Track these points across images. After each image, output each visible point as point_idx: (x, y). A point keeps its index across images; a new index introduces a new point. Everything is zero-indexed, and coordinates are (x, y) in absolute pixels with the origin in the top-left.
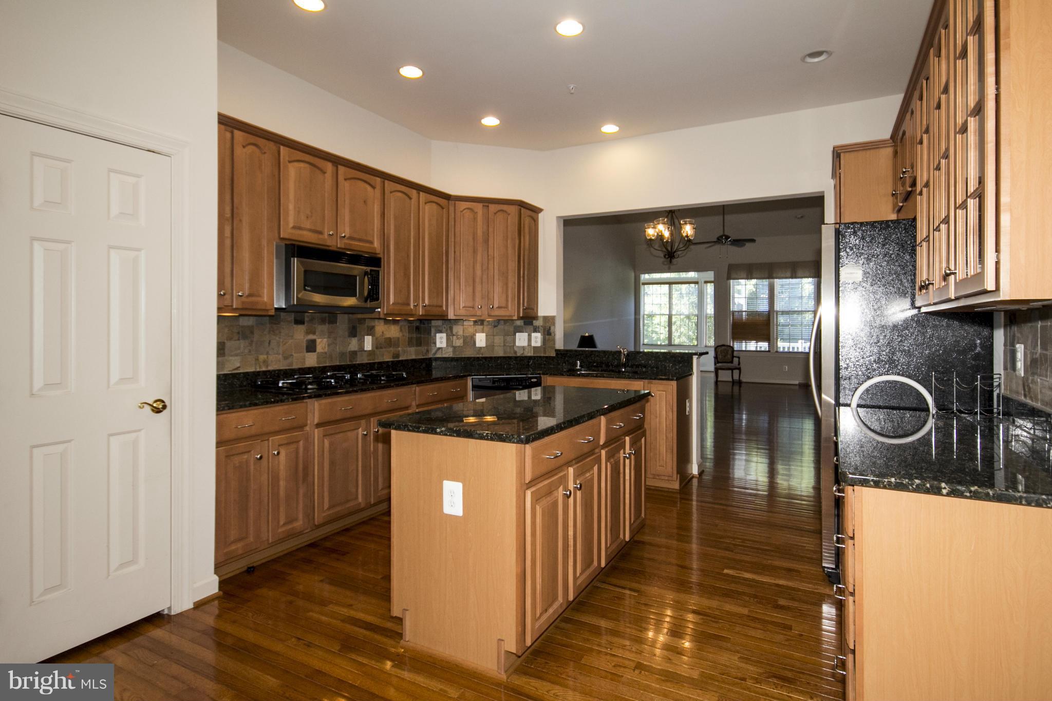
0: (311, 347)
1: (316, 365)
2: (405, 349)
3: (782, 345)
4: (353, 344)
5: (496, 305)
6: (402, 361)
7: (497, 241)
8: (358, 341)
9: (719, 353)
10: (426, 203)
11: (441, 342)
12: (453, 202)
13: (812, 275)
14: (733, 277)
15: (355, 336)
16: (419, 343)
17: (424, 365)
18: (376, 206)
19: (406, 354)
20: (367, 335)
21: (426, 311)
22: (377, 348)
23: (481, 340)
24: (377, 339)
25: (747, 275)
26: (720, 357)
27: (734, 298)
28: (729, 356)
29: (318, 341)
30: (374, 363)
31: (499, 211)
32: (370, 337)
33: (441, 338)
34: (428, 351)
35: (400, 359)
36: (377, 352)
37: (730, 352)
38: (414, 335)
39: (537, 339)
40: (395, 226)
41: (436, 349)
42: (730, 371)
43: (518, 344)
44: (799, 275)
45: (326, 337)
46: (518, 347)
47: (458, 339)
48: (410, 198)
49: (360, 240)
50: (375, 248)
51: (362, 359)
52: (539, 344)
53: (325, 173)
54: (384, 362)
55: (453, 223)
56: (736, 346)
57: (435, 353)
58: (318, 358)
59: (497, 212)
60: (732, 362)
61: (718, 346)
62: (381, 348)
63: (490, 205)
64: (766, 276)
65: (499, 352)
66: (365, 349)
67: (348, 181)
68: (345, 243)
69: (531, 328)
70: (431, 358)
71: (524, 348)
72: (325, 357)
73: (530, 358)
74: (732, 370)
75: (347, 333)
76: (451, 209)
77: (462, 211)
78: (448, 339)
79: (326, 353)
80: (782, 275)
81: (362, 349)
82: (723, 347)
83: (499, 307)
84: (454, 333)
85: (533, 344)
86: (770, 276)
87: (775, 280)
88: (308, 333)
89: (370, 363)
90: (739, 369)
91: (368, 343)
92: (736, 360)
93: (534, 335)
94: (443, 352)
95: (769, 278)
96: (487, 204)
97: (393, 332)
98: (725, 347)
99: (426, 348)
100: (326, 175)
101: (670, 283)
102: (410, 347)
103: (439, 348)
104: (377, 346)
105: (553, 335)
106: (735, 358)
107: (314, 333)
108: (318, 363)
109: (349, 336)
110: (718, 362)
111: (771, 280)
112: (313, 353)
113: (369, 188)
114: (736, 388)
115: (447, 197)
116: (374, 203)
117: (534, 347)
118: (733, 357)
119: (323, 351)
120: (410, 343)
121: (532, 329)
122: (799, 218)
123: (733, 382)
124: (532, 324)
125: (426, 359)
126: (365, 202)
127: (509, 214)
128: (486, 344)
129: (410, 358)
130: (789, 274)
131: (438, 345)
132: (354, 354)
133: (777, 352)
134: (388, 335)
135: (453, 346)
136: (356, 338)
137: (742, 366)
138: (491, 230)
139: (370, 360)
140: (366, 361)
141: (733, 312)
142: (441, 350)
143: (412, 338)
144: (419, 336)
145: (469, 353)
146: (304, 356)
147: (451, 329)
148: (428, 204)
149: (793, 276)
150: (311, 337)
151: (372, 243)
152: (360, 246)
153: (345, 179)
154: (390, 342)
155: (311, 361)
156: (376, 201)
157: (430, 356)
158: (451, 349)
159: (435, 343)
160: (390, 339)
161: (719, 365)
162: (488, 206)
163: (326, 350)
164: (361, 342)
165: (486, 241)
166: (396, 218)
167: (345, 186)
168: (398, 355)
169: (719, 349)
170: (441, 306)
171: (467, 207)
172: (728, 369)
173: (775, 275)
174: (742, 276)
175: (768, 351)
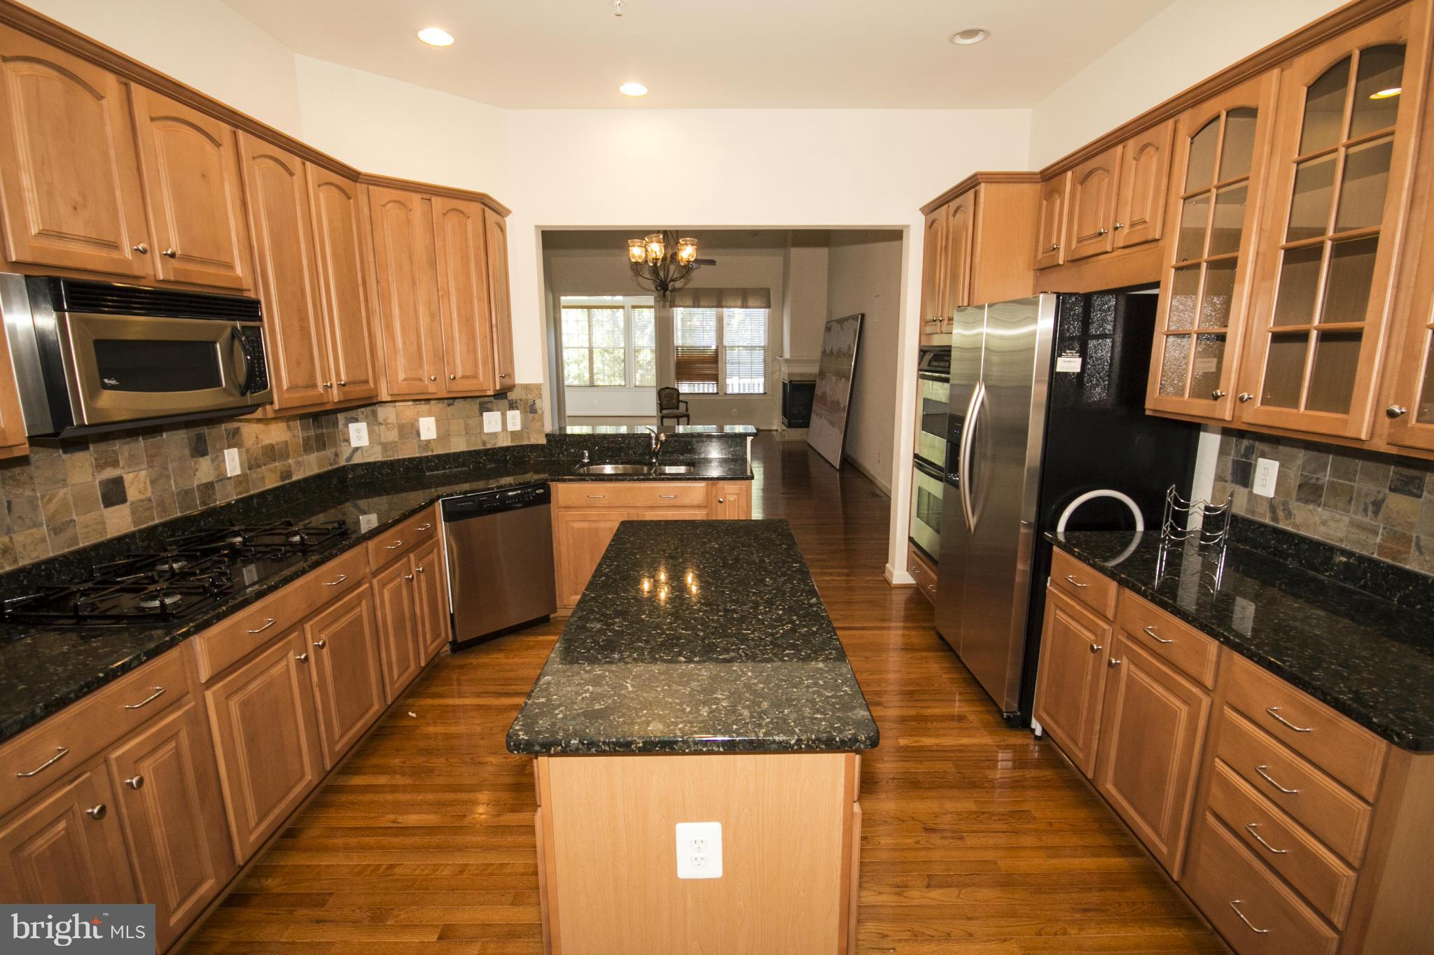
0: (114, 493)
1: (133, 529)
2: (300, 459)
3: (732, 385)
4: (204, 470)
5: (459, 374)
6: (299, 482)
7: (450, 265)
8: (213, 461)
9: (663, 397)
10: (319, 186)
11: (359, 438)
12: (364, 186)
13: (763, 305)
14: (677, 304)
15: (204, 453)
16: (320, 443)
17: (335, 481)
18: (227, 187)
19: (302, 469)
20: (229, 447)
21: (344, 393)
22: (250, 469)
23: (428, 428)
24: (247, 451)
25: (694, 303)
26: (664, 402)
27: (677, 330)
28: (675, 401)
29: (128, 478)
30: (251, 497)
31: (452, 210)
32: (235, 451)
33: (358, 431)
34: (336, 455)
35: (294, 478)
36: (254, 475)
37: (675, 395)
38: (312, 433)
39: (515, 420)
40: (271, 231)
41: (351, 450)
42: (677, 419)
43: (487, 430)
44: (751, 304)
45: (143, 466)
46: (488, 434)
47: (388, 429)
48: (291, 174)
49: (203, 262)
50: (239, 278)
51: (227, 496)
52: (518, 428)
53: (100, 98)
54: (267, 491)
55: (368, 228)
56: (683, 388)
57: (349, 459)
58: (133, 513)
59: (447, 212)
60: (677, 408)
61: (661, 389)
62: (259, 466)
63: (433, 199)
64: (715, 304)
65: (459, 445)
66: (229, 476)
67: (158, 123)
68: (175, 270)
69: (505, 402)
70: (344, 466)
71: (494, 435)
72: (149, 509)
73: (508, 448)
74: (678, 417)
75: (187, 452)
76: (363, 199)
77: (384, 206)
78: (370, 432)
79: (149, 500)
80: (732, 304)
81: (222, 478)
82: (667, 390)
83: (463, 377)
84: (381, 419)
85: (510, 428)
86: (719, 305)
87: (725, 309)
88: (100, 466)
89: (242, 499)
90: (686, 416)
91: (233, 462)
93: (510, 414)
94: (365, 455)
95: (717, 307)
96: (428, 196)
97: (277, 434)
98: (669, 390)
99: (333, 450)
100: (104, 102)
101: (589, 308)
102: (307, 454)
103: (357, 449)
104: (251, 464)
105: (539, 412)
106: (681, 404)
107: (115, 464)
108: (135, 523)
109: (193, 456)
110: (662, 408)
111: (720, 309)
112: (121, 506)
113: (209, 146)
115: (352, 175)
116: (222, 179)
117: (511, 432)
118: (679, 402)
119: (142, 497)
120: (307, 447)
121: (507, 405)
124: (506, 398)
125: (338, 469)
126: (203, 176)
127: (468, 218)
128: (437, 434)
129: (309, 473)
130: (739, 303)
131: (355, 443)
132: (209, 487)
133: (725, 394)
134: (267, 441)
135: (381, 444)
136: (208, 457)
137: (689, 412)
138: (438, 244)
139: (241, 493)
140: (233, 498)
141: (677, 347)
142: (359, 451)
143: (308, 437)
144: (320, 431)
145: (409, 451)
146: (102, 516)
147: (375, 414)
148: (322, 187)
149: (744, 305)
150: (110, 473)
151: (230, 266)
152: (206, 277)
153: (152, 119)
154: (272, 453)
155: (118, 522)
156: (226, 176)
157: (342, 463)
158: (378, 449)
159: (347, 440)
160: (272, 446)
161: (665, 412)
162: (430, 200)
163: (149, 494)
164: (219, 462)
165: (433, 263)
166: (270, 215)
167: (154, 137)
168: (287, 474)
169: (663, 393)
170: (366, 382)
171: (394, 198)
172: (674, 417)
173: (724, 304)
174: (687, 304)
175: (717, 393)
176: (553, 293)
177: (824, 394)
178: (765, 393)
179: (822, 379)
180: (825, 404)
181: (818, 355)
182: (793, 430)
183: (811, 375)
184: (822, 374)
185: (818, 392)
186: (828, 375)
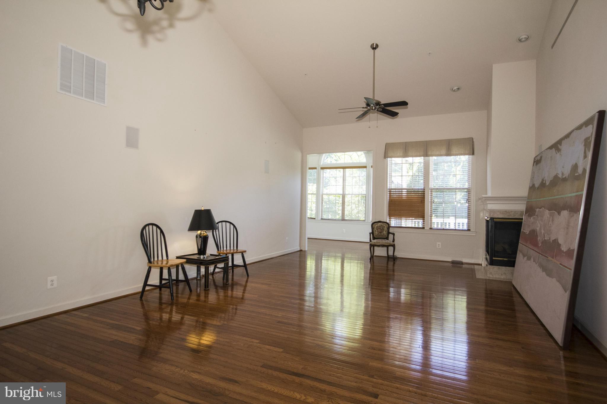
3: (437, 222)
9: (375, 229)
13: (467, 152)
14: (389, 155)
25: (403, 153)
26: (376, 233)
27: (391, 176)
28: (385, 233)
37: (386, 229)
42: (386, 248)
44: (454, 152)
56: (393, 222)
60: (387, 238)
61: (374, 223)
64: (422, 153)
74: (387, 246)
80: (437, 153)
82: (380, 224)
86: (426, 154)
87: (431, 158)
90: (394, 246)
92: (391, 236)
95: (425, 156)
98: (381, 224)
101: (343, 168)
110: (374, 238)
111: (426, 158)
114: (391, 263)
118: (389, 233)
122: (454, 91)
123: (388, 257)
130: (444, 152)
133: (431, 229)
137: (395, 243)
141: (390, 188)
149: (448, 154)
161: (375, 241)
169: (376, 226)
172: (383, 246)
173: (429, 153)
174: (398, 155)
175: (423, 228)
176: (302, 152)
177: (533, 233)
178: (469, 230)
179: (530, 216)
180: (536, 244)
181: (524, 192)
182: (496, 268)
183: (515, 212)
184: (530, 211)
185: (525, 230)
186: (537, 210)
